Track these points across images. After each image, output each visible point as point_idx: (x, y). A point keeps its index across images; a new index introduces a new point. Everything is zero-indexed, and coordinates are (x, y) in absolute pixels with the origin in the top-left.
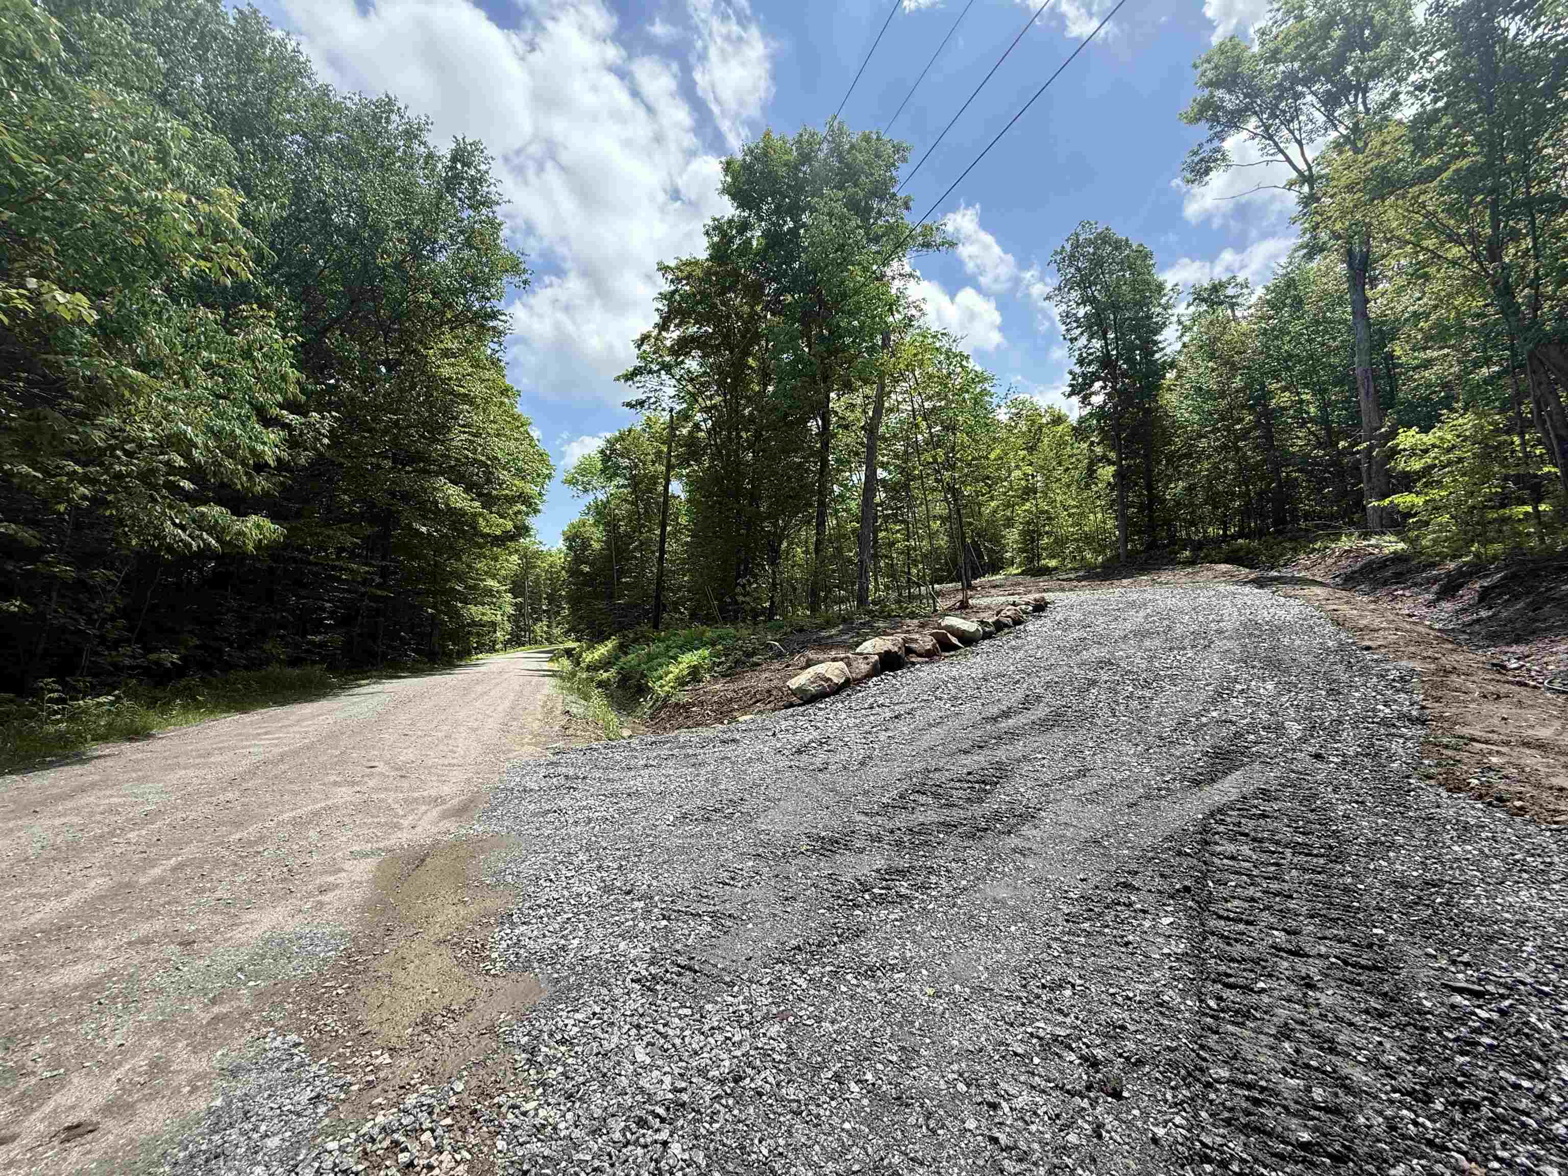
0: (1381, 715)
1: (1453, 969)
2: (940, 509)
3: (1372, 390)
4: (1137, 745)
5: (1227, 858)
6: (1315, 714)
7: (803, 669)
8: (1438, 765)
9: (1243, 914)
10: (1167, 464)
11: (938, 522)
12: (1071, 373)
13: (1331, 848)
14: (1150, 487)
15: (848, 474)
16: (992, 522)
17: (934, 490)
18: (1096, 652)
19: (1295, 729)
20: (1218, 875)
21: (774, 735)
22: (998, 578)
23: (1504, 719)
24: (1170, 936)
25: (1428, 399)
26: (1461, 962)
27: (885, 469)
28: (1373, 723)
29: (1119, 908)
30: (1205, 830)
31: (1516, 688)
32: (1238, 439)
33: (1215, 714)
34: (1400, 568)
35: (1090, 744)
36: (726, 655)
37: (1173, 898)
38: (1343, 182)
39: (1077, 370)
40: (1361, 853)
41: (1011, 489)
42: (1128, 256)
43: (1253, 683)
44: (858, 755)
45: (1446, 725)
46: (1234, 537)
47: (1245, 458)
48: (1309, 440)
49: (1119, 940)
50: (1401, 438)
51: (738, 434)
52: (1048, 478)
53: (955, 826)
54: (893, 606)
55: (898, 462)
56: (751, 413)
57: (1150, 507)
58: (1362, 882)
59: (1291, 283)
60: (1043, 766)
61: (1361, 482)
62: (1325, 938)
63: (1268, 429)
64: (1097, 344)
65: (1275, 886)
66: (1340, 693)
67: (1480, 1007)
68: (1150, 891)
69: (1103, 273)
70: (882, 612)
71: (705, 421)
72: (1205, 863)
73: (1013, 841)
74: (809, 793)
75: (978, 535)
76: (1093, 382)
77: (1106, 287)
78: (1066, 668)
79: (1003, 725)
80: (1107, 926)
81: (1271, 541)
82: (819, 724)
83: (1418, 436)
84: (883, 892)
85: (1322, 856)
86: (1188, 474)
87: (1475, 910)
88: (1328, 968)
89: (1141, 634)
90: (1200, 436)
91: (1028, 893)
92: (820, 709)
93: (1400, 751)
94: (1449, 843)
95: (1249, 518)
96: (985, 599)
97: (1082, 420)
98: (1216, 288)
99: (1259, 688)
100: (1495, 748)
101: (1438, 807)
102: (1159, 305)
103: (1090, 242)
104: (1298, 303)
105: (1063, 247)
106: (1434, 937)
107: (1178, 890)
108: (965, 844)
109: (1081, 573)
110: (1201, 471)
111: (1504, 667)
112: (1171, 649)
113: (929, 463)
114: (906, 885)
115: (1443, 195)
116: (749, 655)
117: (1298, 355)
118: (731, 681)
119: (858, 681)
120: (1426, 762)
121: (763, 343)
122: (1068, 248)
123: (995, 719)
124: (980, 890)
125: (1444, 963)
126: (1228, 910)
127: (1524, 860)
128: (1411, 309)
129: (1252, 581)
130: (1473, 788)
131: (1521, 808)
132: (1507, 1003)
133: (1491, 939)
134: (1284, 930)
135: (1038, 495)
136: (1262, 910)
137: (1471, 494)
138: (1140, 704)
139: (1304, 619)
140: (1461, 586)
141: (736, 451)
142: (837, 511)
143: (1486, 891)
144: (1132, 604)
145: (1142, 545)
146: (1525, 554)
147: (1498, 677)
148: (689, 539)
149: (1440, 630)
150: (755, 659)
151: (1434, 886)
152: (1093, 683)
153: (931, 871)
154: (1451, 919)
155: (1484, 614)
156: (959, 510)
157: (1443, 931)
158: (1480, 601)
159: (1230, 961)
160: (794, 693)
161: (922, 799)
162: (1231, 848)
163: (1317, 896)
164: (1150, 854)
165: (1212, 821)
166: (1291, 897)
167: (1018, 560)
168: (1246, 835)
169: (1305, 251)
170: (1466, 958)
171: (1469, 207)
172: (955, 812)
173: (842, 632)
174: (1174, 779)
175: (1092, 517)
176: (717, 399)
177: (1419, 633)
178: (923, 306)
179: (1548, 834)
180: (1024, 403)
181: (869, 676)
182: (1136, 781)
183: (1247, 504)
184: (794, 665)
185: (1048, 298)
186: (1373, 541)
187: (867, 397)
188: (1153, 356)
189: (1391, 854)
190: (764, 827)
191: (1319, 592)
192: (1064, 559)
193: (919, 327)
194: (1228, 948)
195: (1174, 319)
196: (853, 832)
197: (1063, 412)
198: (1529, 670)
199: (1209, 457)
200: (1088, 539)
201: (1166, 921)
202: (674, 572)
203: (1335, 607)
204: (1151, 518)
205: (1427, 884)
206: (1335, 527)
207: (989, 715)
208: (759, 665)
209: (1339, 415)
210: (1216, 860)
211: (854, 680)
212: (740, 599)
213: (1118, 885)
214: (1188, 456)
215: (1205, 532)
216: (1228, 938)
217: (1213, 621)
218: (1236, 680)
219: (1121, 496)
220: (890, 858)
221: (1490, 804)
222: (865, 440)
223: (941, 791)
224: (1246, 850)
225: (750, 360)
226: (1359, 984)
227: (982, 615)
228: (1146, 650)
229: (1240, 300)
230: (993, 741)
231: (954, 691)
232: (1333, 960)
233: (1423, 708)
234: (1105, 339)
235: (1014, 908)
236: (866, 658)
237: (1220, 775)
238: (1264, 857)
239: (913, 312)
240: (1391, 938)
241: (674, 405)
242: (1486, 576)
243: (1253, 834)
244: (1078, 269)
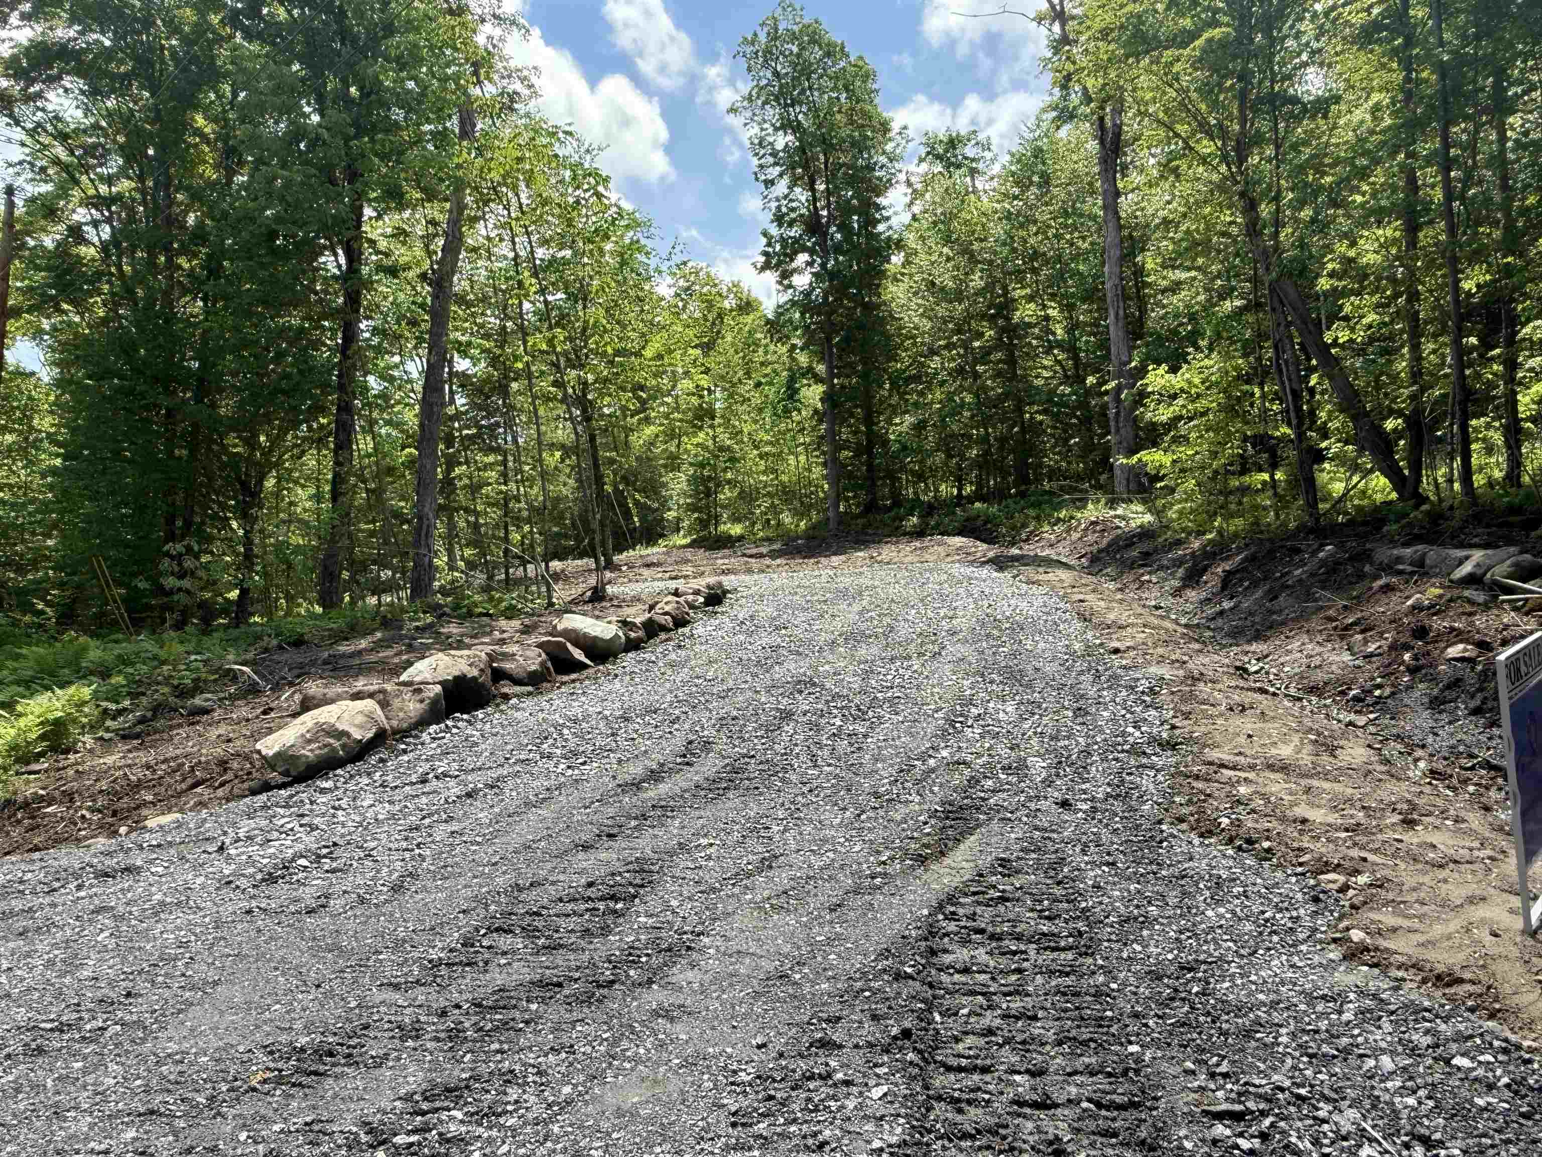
0: (1131, 739)
1: (1213, 1087)
2: (563, 433)
3: (1121, 312)
4: (845, 809)
5: (959, 972)
6: (1062, 743)
7: (295, 715)
8: (1190, 802)
9: (977, 1057)
10: (890, 390)
11: (558, 454)
12: (765, 234)
13: (1080, 934)
14: (869, 420)
15: (397, 359)
16: (646, 460)
17: (548, 398)
18: (793, 667)
19: (1038, 766)
20: (947, 1002)
21: (221, 849)
22: (654, 552)
23: (1250, 736)
24: (882, 1118)
25: (1175, 332)
26: (1221, 1074)
27: (464, 354)
28: (1123, 751)
29: (812, 1085)
30: (932, 932)
31: (1258, 696)
32: (976, 362)
33: (945, 753)
34: (1145, 546)
35: (781, 814)
36: (134, 696)
37: (887, 1052)
38: (1097, 25)
39: (774, 231)
40: (1113, 937)
41: (677, 409)
42: (844, 69)
43: (991, 705)
44: (390, 873)
45: (1195, 749)
46: (971, 500)
47: (984, 389)
48: (1055, 372)
49: (810, 1141)
50: (1150, 377)
51: (169, 260)
52: (731, 396)
53: (560, 985)
54: (477, 598)
55: (487, 345)
56: (200, 224)
57: (869, 450)
58: (1115, 979)
59: (1038, 153)
60: (709, 858)
61: (1109, 433)
62: (1075, 1073)
63: (1010, 349)
64: (801, 195)
65: (1016, 1004)
66: (1087, 713)
67: (1241, 1135)
68: (856, 1046)
69: (810, 88)
70: (456, 607)
71: (95, 224)
72: (931, 986)
73: (656, 996)
74: (283, 960)
75: (625, 479)
76: (795, 253)
77: (814, 109)
78: (749, 694)
79: (651, 794)
80: (794, 1121)
81: (1012, 506)
82: (317, 821)
83: (1167, 376)
84: (414, 1138)
85: (1071, 948)
86: (916, 404)
87: (1231, 997)
88: (1079, 1119)
89: (854, 638)
90: (933, 352)
91: (674, 1085)
92: (323, 791)
93: (1151, 786)
94: (1202, 906)
95: (988, 474)
96: (633, 586)
97: (781, 310)
98: (953, 143)
99: (997, 711)
100: (1243, 775)
101: (1191, 859)
102: (884, 153)
103: (794, 37)
104: (1046, 180)
105: (755, 35)
106: (1192, 1044)
107: (895, 1038)
108: (576, 1015)
109: (776, 547)
110: (932, 403)
111: (1245, 670)
112: (892, 659)
113: (542, 352)
114: (459, 1115)
115: (1196, 69)
116: (183, 693)
117: (1044, 254)
118: (143, 746)
119: (402, 734)
120: (1177, 799)
121: (227, 89)
122: (763, 38)
123: (636, 785)
124: (594, 1099)
125: (1202, 1079)
126: (959, 1056)
127: (1274, 918)
128: (1161, 213)
129: (990, 561)
130: (1223, 830)
131: (1269, 850)
132: (1267, 1122)
133: (1248, 1034)
134: (1028, 1071)
135: (717, 421)
136: (1001, 1046)
137: (1214, 455)
138: (851, 744)
139: (1048, 614)
140: (1205, 570)
141: (167, 293)
142: (372, 423)
143: (1240, 967)
144: (843, 594)
145: (858, 506)
146: (1262, 532)
147: (1242, 683)
148: (58, 462)
149: (1186, 626)
150: (198, 701)
151: (1190, 970)
152: (787, 715)
153: (510, 1078)
154: (1208, 1014)
155: (1227, 605)
156: (592, 438)
157: (1200, 1033)
158: (1223, 588)
159: (960, 1139)
160: (270, 763)
161: (504, 942)
162: (961, 955)
163: (1066, 1010)
164: (859, 985)
165: (941, 917)
166: (1035, 1018)
167: (686, 524)
168: (982, 931)
169: (1054, 114)
170: (1224, 1068)
171: (1220, 92)
172: (559, 958)
173: (378, 645)
174: (892, 858)
175: (792, 460)
176: (125, 185)
177: (1167, 630)
178: (534, 80)
179: (1294, 879)
180: (697, 273)
181: (422, 723)
182: (842, 867)
183: (987, 453)
184: (280, 708)
185: (733, 110)
186: (1120, 512)
187: (433, 223)
188: (874, 227)
189: (1145, 933)
190: (172, 1047)
191: (1063, 577)
192: (753, 524)
193: (528, 115)
194: (959, 1118)
195: (902, 177)
196: (366, 1027)
197: (753, 295)
198: (1267, 673)
199: (942, 383)
200: (787, 494)
201: (877, 1093)
202: (22, 528)
203: (1081, 597)
204: (871, 467)
205: (1182, 968)
206: (1081, 491)
207: (628, 778)
208: (207, 711)
209: (1087, 342)
210: (944, 978)
211: (395, 732)
212: (170, 582)
213: (811, 1045)
214: (917, 379)
215: (937, 490)
216: (959, 1100)
217: (945, 616)
218: (971, 702)
219: (832, 433)
220: (435, 1066)
221: (1240, 849)
222: (429, 300)
223: (539, 923)
224: (981, 955)
225: (200, 120)
226: (1115, 1135)
227: (627, 611)
228: (860, 663)
229: (981, 166)
230: (633, 823)
231: (572, 743)
232: (1085, 1105)
233: (1173, 727)
234: (813, 190)
235: (650, 1120)
236: (419, 691)
237: (950, 844)
238: (1004, 962)
239: (517, 86)
240: (1148, 1056)
241: (20, 182)
242: (1227, 558)
243: (990, 929)
244: (776, 74)
